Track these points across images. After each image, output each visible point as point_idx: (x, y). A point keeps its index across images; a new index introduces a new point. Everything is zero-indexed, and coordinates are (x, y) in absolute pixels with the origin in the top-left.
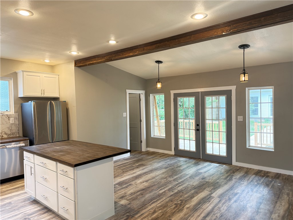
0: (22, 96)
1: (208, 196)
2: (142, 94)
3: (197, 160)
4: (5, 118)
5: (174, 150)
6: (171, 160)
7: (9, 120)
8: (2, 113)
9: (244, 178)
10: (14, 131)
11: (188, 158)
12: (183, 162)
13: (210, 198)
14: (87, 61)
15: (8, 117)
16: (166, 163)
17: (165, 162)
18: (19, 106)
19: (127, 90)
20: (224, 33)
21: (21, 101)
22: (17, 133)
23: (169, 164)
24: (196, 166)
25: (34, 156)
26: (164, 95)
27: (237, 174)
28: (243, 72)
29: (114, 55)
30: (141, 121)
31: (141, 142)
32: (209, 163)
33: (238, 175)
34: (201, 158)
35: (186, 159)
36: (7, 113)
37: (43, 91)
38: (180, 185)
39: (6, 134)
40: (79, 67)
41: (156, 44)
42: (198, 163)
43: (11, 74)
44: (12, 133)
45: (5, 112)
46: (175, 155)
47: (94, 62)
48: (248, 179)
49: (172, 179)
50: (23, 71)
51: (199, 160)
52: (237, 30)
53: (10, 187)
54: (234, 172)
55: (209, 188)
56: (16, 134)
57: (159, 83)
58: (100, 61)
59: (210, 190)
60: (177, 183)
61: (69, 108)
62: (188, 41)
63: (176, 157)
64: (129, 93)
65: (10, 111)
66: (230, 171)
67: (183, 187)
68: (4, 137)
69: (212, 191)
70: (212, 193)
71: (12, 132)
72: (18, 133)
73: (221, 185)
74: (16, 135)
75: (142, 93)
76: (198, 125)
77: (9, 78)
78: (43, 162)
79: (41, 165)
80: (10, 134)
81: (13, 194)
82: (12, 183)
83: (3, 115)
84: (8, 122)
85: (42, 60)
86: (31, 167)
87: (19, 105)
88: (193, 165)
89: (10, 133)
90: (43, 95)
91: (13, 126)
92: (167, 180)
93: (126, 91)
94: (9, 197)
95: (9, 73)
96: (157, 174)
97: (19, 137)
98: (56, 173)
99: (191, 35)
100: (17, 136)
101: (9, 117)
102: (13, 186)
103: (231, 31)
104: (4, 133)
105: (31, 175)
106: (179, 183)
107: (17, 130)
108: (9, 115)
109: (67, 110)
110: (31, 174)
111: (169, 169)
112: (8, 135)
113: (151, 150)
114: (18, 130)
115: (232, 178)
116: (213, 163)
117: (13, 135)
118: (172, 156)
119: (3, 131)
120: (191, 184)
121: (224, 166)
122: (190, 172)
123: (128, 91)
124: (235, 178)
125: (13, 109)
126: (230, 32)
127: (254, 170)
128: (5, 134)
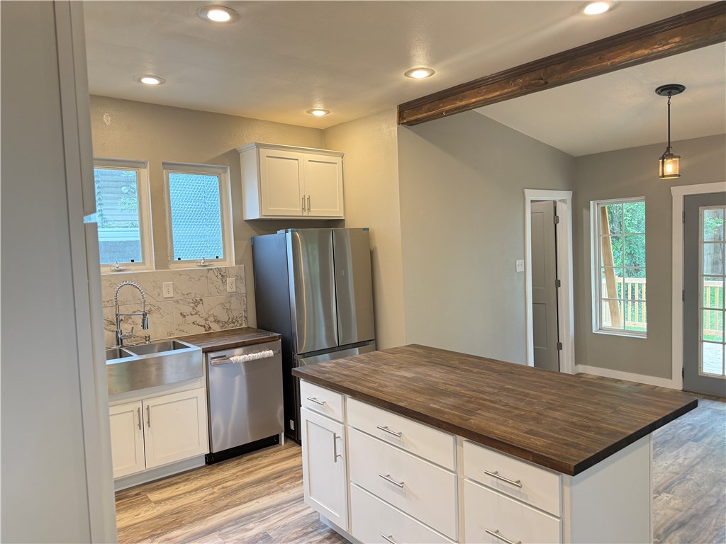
0: (257, 216)
2: (563, 201)
4: (214, 277)
5: (683, 376)
7: (224, 283)
8: (207, 264)
10: (235, 314)
14: (444, 100)
15: (222, 276)
18: (246, 244)
19: (527, 191)
21: (249, 232)
22: (244, 319)
25: (345, 400)
26: (644, 203)
29: (558, 67)
30: (558, 283)
31: (560, 346)
36: (217, 265)
37: (306, 202)
39: (217, 321)
40: (410, 124)
43: (224, 154)
44: (230, 320)
45: (212, 261)
46: (683, 390)
47: (473, 100)
50: (259, 146)
53: (243, 476)
56: (240, 322)
57: (669, 161)
58: (498, 93)
61: (376, 248)
64: (532, 201)
65: (224, 260)
68: (212, 331)
71: (231, 316)
72: (246, 318)
74: (241, 325)
75: (563, 199)
77: (221, 168)
78: (386, 427)
79: (380, 434)
80: (226, 323)
81: (260, 500)
82: (244, 463)
83: (208, 270)
84: (222, 288)
85: (305, 112)
86: (335, 434)
87: (247, 241)
89: (226, 319)
90: (305, 214)
91: (233, 299)
93: (524, 193)
94: (255, 512)
95: (220, 153)
97: (248, 329)
98: (454, 475)
100: (244, 326)
101: (223, 274)
102: (251, 472)
104: (212, 319)
105: (335, 461)
107: (244, 312)
108: (224, 271)
109: (372, 255)
110: (336, 456)
112: (221, 325)
113: (592, 371)
114: (246, 311)
117: (234, 323)
119: (210, 313)
123: (531, 195)
125: (230, 253)
128: (215, 321)
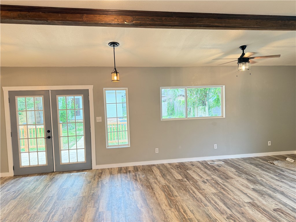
1: (96, 213)
3: (51, 175)
5: (14, 170)
6: (13, 184)
9: (113, 180)
11: (37, 175)
12: (35, 182)
13: (99, 215)
16: (8, 191)
17: (6, 190)
20: (125, 23)
23: (15, 192)
24: (55, 182)
27: (104, 177)
28: (114, 71)
32: (67, 174)
33: (106, 179)
34: (55, 171)
35: (34, 177)
38: (53, 214)
41: (20, 11)
42: (54, 177)
46: (14, 176)
48: (117, 179)
49: (36, 210)
51: (53, 173)
52: (140, 23)
54: (100, 177)
55: (90, 203)
59: (93, 205)
60: (47, 212)
62: (79, 21)
63: (18, 178)
66: (96, 177)
67: (60, 216)
69: (96, 205)
70: (98, 209)
73: (98, 195)
76: (49, 131)
88: (51, 183)
92: (28, 215)
96: (5, 212)
99: (83, 14)
103: (134, 22)
106: (50, 213)
111: (20, 198)
115: (103, 184)
116: (71, 173)
118: (10, 178)
120: (67, 207)
121: (86, 172)
122: (53, 192)
124: (106, 182)
126: (132, 23)
127: (115, 169)
